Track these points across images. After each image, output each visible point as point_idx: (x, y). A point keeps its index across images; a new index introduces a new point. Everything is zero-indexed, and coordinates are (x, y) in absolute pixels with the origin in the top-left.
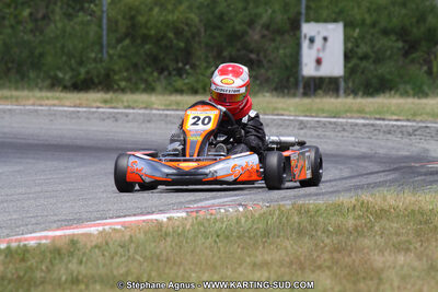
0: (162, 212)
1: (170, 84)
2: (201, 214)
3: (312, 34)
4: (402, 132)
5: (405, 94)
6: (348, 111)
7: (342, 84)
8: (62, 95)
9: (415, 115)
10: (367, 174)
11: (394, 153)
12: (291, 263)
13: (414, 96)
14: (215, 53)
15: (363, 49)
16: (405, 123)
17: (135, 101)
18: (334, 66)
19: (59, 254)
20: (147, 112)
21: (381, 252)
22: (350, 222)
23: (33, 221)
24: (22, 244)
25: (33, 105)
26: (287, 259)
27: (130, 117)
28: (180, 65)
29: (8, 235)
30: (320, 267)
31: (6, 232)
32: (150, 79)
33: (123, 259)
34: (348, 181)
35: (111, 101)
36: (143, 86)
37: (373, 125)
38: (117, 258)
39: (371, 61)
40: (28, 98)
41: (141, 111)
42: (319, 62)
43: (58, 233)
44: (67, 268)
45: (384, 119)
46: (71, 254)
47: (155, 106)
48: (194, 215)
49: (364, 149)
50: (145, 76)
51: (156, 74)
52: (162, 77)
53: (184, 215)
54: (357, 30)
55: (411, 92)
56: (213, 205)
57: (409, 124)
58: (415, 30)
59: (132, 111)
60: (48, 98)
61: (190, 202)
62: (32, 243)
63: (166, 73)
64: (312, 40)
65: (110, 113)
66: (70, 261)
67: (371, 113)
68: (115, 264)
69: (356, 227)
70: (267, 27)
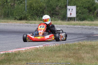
0: (38, 45)
1: (40, 19)
2: (46, 46)
3: (69, 8)
4: (88, 29)
5: (89, 21)
6: (77, 24)
7: (76, 19)
8: (17, 21)
9: (91, 25)
10: (81, 37)
11: (86, 33)
12: (65, 56)
13: (91, 21)
14: (49, 12)
15: (80, 11)
16: (89, 27)
17: (32, 22)
18: (74, 15)
19: (16, 54)
20: (35, 25)
21: (84, 54)
22: (77, 48)
23: (11, 47)
24: (8, 52)
25: (11, 23)
26: (64, 55)
27: (31, 26)
28: (42, 15)
29: (5, 51)
30: (71, 57)
31: (5, 50)
32: (35, 18)
33: (30, 55)
34: (77, 39)
35: (27, 22)
36: (34, 19)
37: (82, 27)
38: (28, 55)
39: (81, 14)
40: (10, 22)
41: (34, 25)
42: (71, 14)
43: (16, 50)
44: (18, 57)
45: (84, 26)
46: (18, 54)
47: (37, 23)
48: (45, 46)
49: (80, 32)
50: (34, 17)
51: (36, 17)
52: (38, 17)
53: (42, 46)
54: (79, 7)
55: (90, 20)
56: (49, 44)
57: (90, 27)
58: (91, 7)
59: (31, 24)
60: (14, 22)
61: (43, 43)
62: (10, 52)
63: (39, 16)
64: (69, 10)
65: (27, 25)
66: (18, 56)
67: (81, 25)
68: (28, 56)
69: (78, 49)
70: (60, 7)
